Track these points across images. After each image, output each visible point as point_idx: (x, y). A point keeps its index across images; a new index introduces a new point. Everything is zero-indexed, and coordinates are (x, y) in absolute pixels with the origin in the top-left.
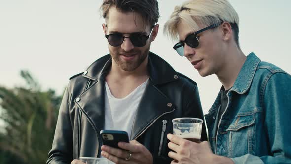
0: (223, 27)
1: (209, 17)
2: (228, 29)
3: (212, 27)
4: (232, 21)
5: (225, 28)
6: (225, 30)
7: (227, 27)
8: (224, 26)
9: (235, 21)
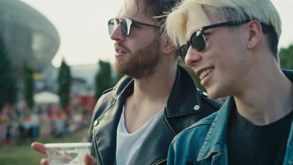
0: (249, 29)
1: (228, 8)
2: (257, 32)
3: (231, 24)
4: (266, 21)
5: (253, 30)
6: (253, 33)
7: (255, 29)
8: (251, 26)
9: (270, 22)
